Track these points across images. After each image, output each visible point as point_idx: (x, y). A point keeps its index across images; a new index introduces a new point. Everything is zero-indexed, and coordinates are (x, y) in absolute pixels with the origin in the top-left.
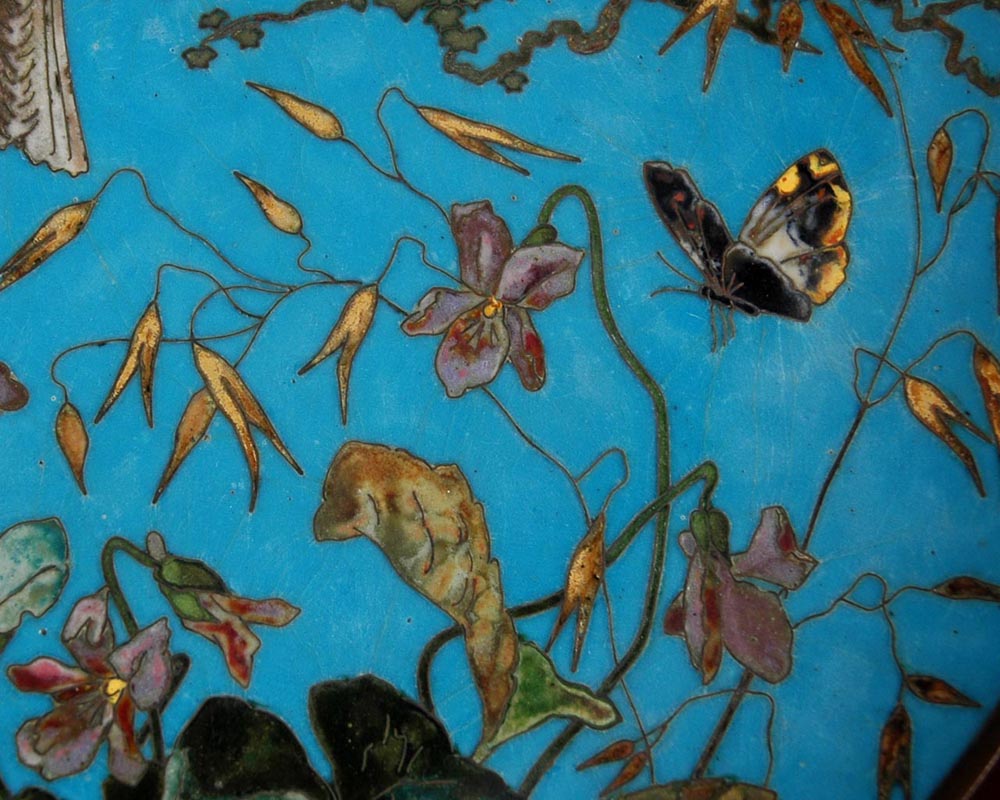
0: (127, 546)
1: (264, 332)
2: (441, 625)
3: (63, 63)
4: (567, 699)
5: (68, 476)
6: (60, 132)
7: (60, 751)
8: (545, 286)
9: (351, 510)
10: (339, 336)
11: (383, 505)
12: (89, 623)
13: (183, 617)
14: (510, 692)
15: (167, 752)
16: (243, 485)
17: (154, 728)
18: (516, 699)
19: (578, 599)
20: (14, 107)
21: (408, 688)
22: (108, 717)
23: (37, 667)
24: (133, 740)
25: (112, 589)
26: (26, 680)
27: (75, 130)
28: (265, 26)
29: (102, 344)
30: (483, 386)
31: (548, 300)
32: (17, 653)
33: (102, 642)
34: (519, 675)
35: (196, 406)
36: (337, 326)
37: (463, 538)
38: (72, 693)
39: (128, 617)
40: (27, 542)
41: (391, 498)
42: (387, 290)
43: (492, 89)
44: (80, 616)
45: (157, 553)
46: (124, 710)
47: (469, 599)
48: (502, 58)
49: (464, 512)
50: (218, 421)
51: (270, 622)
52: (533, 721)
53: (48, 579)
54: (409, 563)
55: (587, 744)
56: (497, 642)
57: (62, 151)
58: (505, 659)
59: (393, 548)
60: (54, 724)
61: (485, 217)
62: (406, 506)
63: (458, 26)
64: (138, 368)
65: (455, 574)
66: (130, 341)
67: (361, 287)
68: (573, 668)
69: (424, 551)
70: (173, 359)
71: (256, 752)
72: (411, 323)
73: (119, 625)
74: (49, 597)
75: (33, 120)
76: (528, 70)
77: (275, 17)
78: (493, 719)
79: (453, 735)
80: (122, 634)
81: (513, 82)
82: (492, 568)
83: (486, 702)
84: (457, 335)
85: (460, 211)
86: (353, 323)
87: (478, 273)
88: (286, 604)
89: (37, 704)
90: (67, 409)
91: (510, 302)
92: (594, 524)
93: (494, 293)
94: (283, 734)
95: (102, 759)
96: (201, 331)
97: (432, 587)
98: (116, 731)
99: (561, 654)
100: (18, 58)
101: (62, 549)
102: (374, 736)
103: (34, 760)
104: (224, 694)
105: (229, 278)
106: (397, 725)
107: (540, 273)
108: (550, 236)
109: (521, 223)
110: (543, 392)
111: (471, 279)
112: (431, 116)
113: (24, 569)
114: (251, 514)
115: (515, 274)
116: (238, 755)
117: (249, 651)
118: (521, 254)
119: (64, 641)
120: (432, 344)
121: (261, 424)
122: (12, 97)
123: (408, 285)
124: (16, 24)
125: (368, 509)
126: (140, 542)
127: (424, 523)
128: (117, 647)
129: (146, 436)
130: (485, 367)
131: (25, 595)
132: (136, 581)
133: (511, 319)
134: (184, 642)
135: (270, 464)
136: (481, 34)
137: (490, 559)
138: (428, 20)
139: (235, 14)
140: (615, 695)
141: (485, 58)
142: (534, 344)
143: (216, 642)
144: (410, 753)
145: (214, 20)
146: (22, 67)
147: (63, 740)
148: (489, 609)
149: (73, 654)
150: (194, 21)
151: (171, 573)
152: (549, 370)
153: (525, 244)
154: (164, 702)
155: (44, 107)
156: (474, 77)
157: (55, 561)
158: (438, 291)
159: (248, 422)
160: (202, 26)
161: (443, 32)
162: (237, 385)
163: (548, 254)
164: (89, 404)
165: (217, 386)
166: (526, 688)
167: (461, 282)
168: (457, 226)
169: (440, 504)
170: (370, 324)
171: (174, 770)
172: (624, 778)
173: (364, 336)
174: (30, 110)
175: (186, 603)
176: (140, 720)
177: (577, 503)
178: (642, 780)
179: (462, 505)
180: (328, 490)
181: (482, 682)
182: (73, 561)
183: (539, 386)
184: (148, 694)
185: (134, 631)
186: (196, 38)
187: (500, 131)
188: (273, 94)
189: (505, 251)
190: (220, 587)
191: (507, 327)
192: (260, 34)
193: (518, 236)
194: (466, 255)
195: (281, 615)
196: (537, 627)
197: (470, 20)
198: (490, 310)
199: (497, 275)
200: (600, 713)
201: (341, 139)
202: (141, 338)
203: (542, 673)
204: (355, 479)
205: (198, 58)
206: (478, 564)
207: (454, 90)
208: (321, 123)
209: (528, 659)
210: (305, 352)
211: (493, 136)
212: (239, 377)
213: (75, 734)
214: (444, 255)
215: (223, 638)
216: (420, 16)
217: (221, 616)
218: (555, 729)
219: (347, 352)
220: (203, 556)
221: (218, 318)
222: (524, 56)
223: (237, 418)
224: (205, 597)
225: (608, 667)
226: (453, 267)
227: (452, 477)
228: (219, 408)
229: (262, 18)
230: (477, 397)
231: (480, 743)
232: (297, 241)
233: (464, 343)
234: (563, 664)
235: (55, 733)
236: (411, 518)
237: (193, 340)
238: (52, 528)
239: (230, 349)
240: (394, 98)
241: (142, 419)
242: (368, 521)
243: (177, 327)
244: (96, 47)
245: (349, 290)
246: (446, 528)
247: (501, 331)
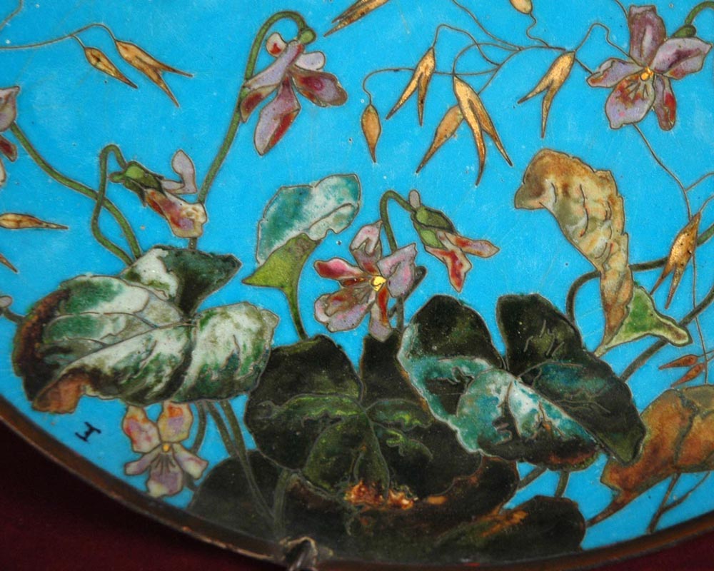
0: (397, 197)
1: (499, 75)
2: (587, 270)
4: (659, 325)
5: (366, 150)
7: (340, 315)
8: (683, 65)
9: (539, 191)
10: (546, 82)
11: (560, 191)
12: (368, 241)
13: (425, 244)
14: (624, 316)
15: (406, 324)
16: (474, 168)
17: (398, 310)
18: (627, 321)
19: (676, 265)
21: (561, 307)
22: (372, 299)
23: (333, 263)
24: (385, 314)
25: (384, 222)
26: (326, 271)
29: (396, 70)
30: (634, 124)
31: (684, 74)
32: (320, 254)
33: (374, 254)
34: (631, 306)
35: (451, 115)
36: (546, 75)
37: (608, 217)
38: (352, 282)
39: (392, 240)
40: (335, 187)
41: (566, 188)
42: (581, 56)
44: (362, 236)
45: (415, 204)
46: (382, 296)
47: (606, 255)
49: (611, 202)
50: (463, 127)
51: (479, 254)
52: (636, 335)
53: (346, 211)
54: (571, 229)
55: (667, 354)
56: (620, 285)
58: (624, 294)
59: (562, 218)
60: (339, 299)
61: (650, 16)
62: (574, 193)
64: (418, 88)
65: (599, 239)
66: (414, 70)
67: (564, 52)
68: (667, 306)
69: (582, 222)
70: (440, 87)
71: (460, 331)
72: (593, 79)
73: (385, 243)
74: (345, 222)
78: (611, 331)
79: (584, 337)
80: (387, 250)
82: (624, 238)
83: (608, 320)
84: (622, 89)
85: (635, 10)
86: (556, 75)
87: (641, 51)
88: (490, 244)
89: (330, 285)
90: (370, 108)
91: (659, 73)
92: (693, 219)
93: (649, 65)
94: (478, 322)
95: (365, 323)
96: (460, 69)
97: (584, 245)
98: (376, 308)
99: (660, 297)
101: (356, 194)
102: (534, 331)
103: (324, 318)
104: (445, 294)
105: (481, 37)
106: (550, 327)
107: (681, 56)
108: (690, 31)
109: (674, 21)
110: (672, 132)
111: (635, 54)
113: (332, 204)
114: (476, 187)
115: (665, 54)
116: (449, 332)
117: (463, 270)
118: (670, 42)
119: (351, 250)
120: (605, 93)
121: (490, 132)
123: (595, 55)
125: (550, 193)
126: (404, 196)
127: (584, 205)
128: (382, 258)
129: (417, 130)
130: (638, 111)
131: (330, 219)
132: (400, 220)
133: (658, 83)
134: (424, 260)
135: (492, 158)
137: (623, 233)
140: (690, 327)
142: (671, 101)
143: (444, 262)
144: (556, 343)
147: (343, 309)
148: (618, 263)
149: (355, 258)
151: (422, 217)
152: (678, 118)
153: (674, 36)
154: (407, 294)
157: (351, 201)
158: (613, 60)
159: (482, 129)
162: (478, 106)
163: (688, 44)
164: (384, 107)
165: (465, 105)
166: (635, 315)
167: (630, 56)
168: (631, 19)
169: (596, 194)
170: (567, 76)
171: (408, 336)
172: (687, 377)
173: (562, 84)
175: (429, 236)
176: (391, 303)
177: (684, 205)
178: (699, 380)
179: (610, 197)
180: (526, 177)
181: (607, 307)
182: (362, 202)
183: (670, 127)
184: (398, 288)
185: (394, 249)
189: (660, 40)
190: (450, 229)
191: (654, 87)
193: (670, 31)
194: (635, 39)
195: (487, 250)
196: (647, 279)
198: (645, 76)
199: (653, 54)
200: (679, 336)
202: (421, 69)
203: (646, 308)
204: (545, 172)
206: (615, 234)
209: (639, 297)
210: (523, 89)
212: (480, 101)
213: (351, 306)
214: (621, 37)
215: (449, 260)
217: (449, 246)
218: (648, 343)
219: (550, 92)
220: (443, 209)
221: (472, 62)
223: (475, 126)
224: (441, 234)
225: (689, 309)
226: (625, 46)
227: (606, 178)
228: (465, 118)
230: (629, 131)
231: (601, 344)
232: (528, 20)
233: (626, 95)
234: (660, 306)
235: (339, 304)
236: (577, 201)
237: (454, 74)
238: (352, 180)
239: (477, 82)
241: (416, 120)
242: (549, 200)
243: (445, 65)
245: (556, 53)
246: (598, 210)
247: (650, 89)
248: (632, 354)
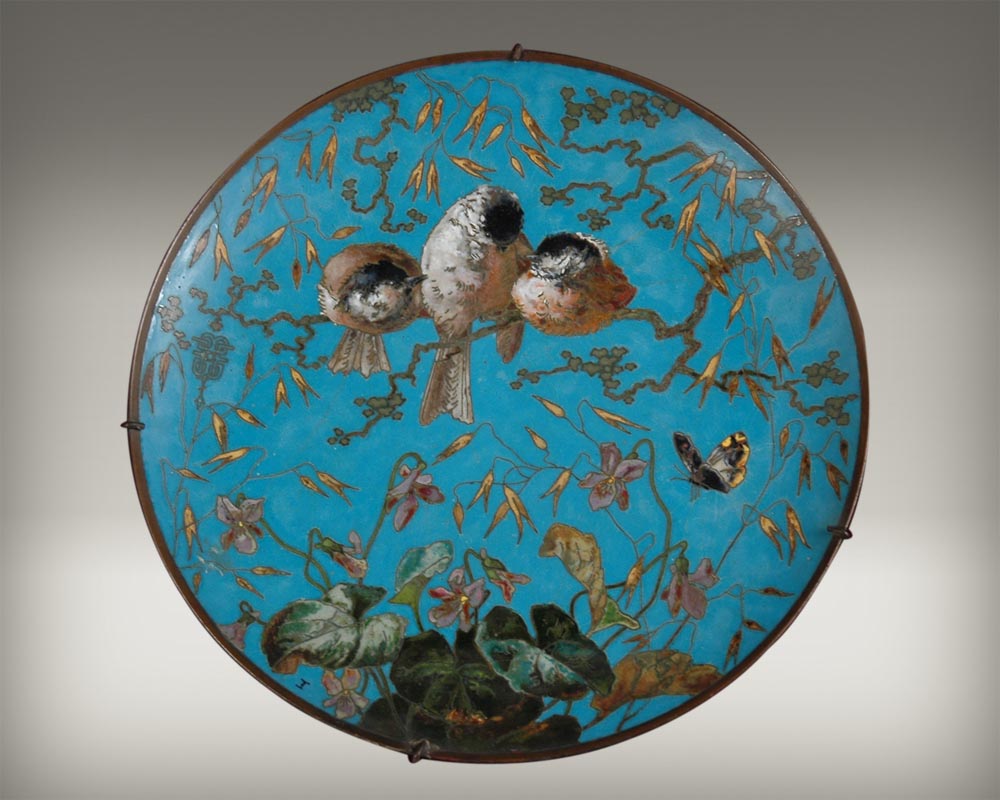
0: (473, 552)
1: (529, 483)
2: (581, 590)
3: (468, 384)
4: (623, 619)
5: (456, 527)
6: (465, 409)
7: (442, 619)
8: (632, 474)
9: (553, 547)
10: (556, 486)
11: (565, 546)
12: (457, 577)
13: (490, 578)
14: (602, 615)
15: (479, 622)
16: (516, 535)
17: (476, 614)
18: (604, 617)
19: (631, 585)
20: (449, 399)
21: (566, 610)
22: (461, 609)
23: (438, 590)
24: (468, 617)
25: (466, 566)
26: (435, 594)
27: (470, 409)
28: (541, 376)
29: (472, 483)
30: (605, 508)
31: (632, 479)
32: (431, 584)
33: (461, 584)
34: (606, 609)
35: (502, 507)
36: (555, 483)
37: (592, 560)
38: (449, 600)
39: (471, 576)
40: (439, 548)
41: (568, 544)
42: (575, 471)
43: (621, 403)
44: (454, 574)
45: (483, 556)
46: (466, 607)
47: (592, 580)
48: (625, 392)
49: (593, 551)
50: (510, 512)
51: (520, 582)
52: (609, 625)
53: (445, 561)
54: (571, 567)
55: (627, 635)
56: (600, 597)
57: (465, 415)
58: (602, 603)
59: (566, 561)
60: (442, 609)
61: (613, 448)
62: (573, 547)
63: (610, 380)
64: (484, 492)
65: (588, 572)
66: (482, 482)
67: (565, 469)
68: (626, 607)
69: (577, 563)
70: (496, 491)
71: (510, 625)
72: (582, 484)
73: (467, 577)
74: (444, 567)
75: (455, 404)
76: (634, 397)
77: (545, 373)
78: (595, 623)
79: (580, 627)
80: (468, 582)
81: (629, 400)
82: (601, 571)
83: (593, 617)
84: (598, 489)
85: (604, 445)
86: (561, 482)
87: (608, 467)
88: (527, 577)
89: (436, 602)
90: (458, 504)
91: (618, 479)
92: (640, 560)
93: (613, 474)
94: (520, 620)
95: (457, 622)
96: (508, 481)
97: (579, 576)
98: (463, 614)
99: (622, 603)
100: (453, 382)
101: (451, 551)
102: (552, 625)
103: (434, 621)
104: (501, 605)
105: (519, 463)
106: (561, 621)
107: (631, 469)
108: (636, 456)
109: (626, 450)
110: (627, 511)
111: (605, 470)
112: (598, 411)
113: (437, 557)
114: (517, 546)
115: (621, 469)
116: (504, 626)
117: (511, 592)
118: (624, 462)
119: (448, 582)
120: (589, 491)
121: (525, 515)
122: (449, 395)
123: (582, 471)
124: (452, 370)
125: (559, 547)
126: (477, 552)
127: (578, 553)
128: (466, 586)
129: (484, 516)
130: (607, 501)
131: (436, 566)
132: (475, 564)
133: (618, 485)
134: (489, 586)
135: (526, 528)
136: (618, 382)
137: (601, 568)
138: (600, 377)
139: (531, 371)
140: (640, 619)
141: (619, 391)
142: (625, 494)
143: (500, 587)
144: (564, 632)
145: (523, 372)
146: (453, 386)
147: (444, 615)
148: (598, 585)
149: (451, 586)
150: (516, 372)
151: (487, 563)
152: (630, 503)
153: (626, 459)
154: (480, 606)
155: (460, 400)
156: (615, 398)
157: (448, 555)
158: (593, 473)
159: (520, 514)
160: (519, 374)
161: (604, 381)
162: (518, 501)
163: (634, 463)
164: (465, 503)
165: (511, 500)
166: (608, 614)
167: (602, 470)
168: (602, 450)
169: (585, 547)
170: (567, 483)
171: (481, 629)
172: (639, 647)
173: (565, 487)
174: (455, 400)
175: (491, 573)
176: (471, 611)
177: (634, 551)
178: (644, 649)
179: (593, 549)
180: (546, 539)
181: (592, 610)
182: (454, 555)
183: (624, 509)
184: (475, 603)
185: (472, 580)
186: (516, 378)
187: (622, 418)
188: (541, 400)
189: (618, 460)
190: (504, 569)
191: (616, 487)
192: (538, 378)
193: (624, 456)
194: (604, 461)
195: (524, 580)
196: (614, 593)
197: (615, 377)
198: (610, 481)
199: (615, 469)
200: (633, 625)
201: (564, 417)
202: (486, 482)
203: (614, 609)
204: (556, 536)
205: (516, 385)
206: (596, 569)
207: (607, 402)
208: (557, 411)
209: (611, 604)
210: (543, 490)
211: (619, 419)
212: (519, 498)
213: (449, 613)
214: (596, 461)
215: (503, 586)
216: (597, 375)
217: (503, 579)
218: (617, 629)
219: (558, 492)
220: (498, 558)
221: (514, 477)
222: (633, 392)
223: (516, 512)
224: (498, 572)
225: (639, 610)
226: (599, 465)
227: (591, 539)
228: (511, 508)
229: (540, 373)
230: (602, 511)
231: (589, 631)
232: (544, 452)
233: (600, 492)
234: (622, 608)
235: (442, 612)
236: (574, 552)
237: (504, 484)
238: (449, 545)
239: (516, 488)
240: (584, 403)
241: (484, 510)
242: (559, 551)
243: (499, 479)
244: (480, 380)
245: (561, 470)
246: (586, 556)
247: (614, 489)
248: (606, 636)
